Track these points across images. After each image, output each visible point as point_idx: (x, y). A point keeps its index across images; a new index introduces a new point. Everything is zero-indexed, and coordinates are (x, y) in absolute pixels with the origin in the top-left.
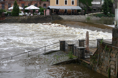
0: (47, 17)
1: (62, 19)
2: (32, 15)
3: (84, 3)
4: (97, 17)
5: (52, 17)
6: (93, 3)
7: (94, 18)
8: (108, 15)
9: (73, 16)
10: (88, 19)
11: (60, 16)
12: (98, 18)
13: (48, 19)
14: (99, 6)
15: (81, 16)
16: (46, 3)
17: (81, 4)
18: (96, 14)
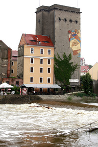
0: (24, 97)
1: (41, 99)
2: (6, 94)
3: (61, 81)
4: (77, 96)
5: (30, 97)
6: (71, 81)
7: (75, 98)
8: (89, 95)
9: (52, 95)
10: (69, 99)
11: (39, 96)
12: (80, 98)
13: (26, 100)
14: (77, 85)
15: (61, 95)
16: (19, 80)
17: (58, 82)
18: (77, 93)
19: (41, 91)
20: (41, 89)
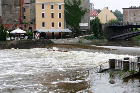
0: (37, 41)
1: (53, 43)
2: (19, 39)
3: (71, 25)
4: (88, 40)
5: (42, 41)
6: (81, 25)
7: (85, 41)
8: (99, 38)
9: (63, 39)
10: (80, 42)
11: (50, 40)
12: (90, 41)
13: (38, 44)
14: (87, 28)
15: (71, 39)
16: (32, 26)
17: (69, 26)
18: (87, 37)
19: (53, 35)
20: (53, 33)
